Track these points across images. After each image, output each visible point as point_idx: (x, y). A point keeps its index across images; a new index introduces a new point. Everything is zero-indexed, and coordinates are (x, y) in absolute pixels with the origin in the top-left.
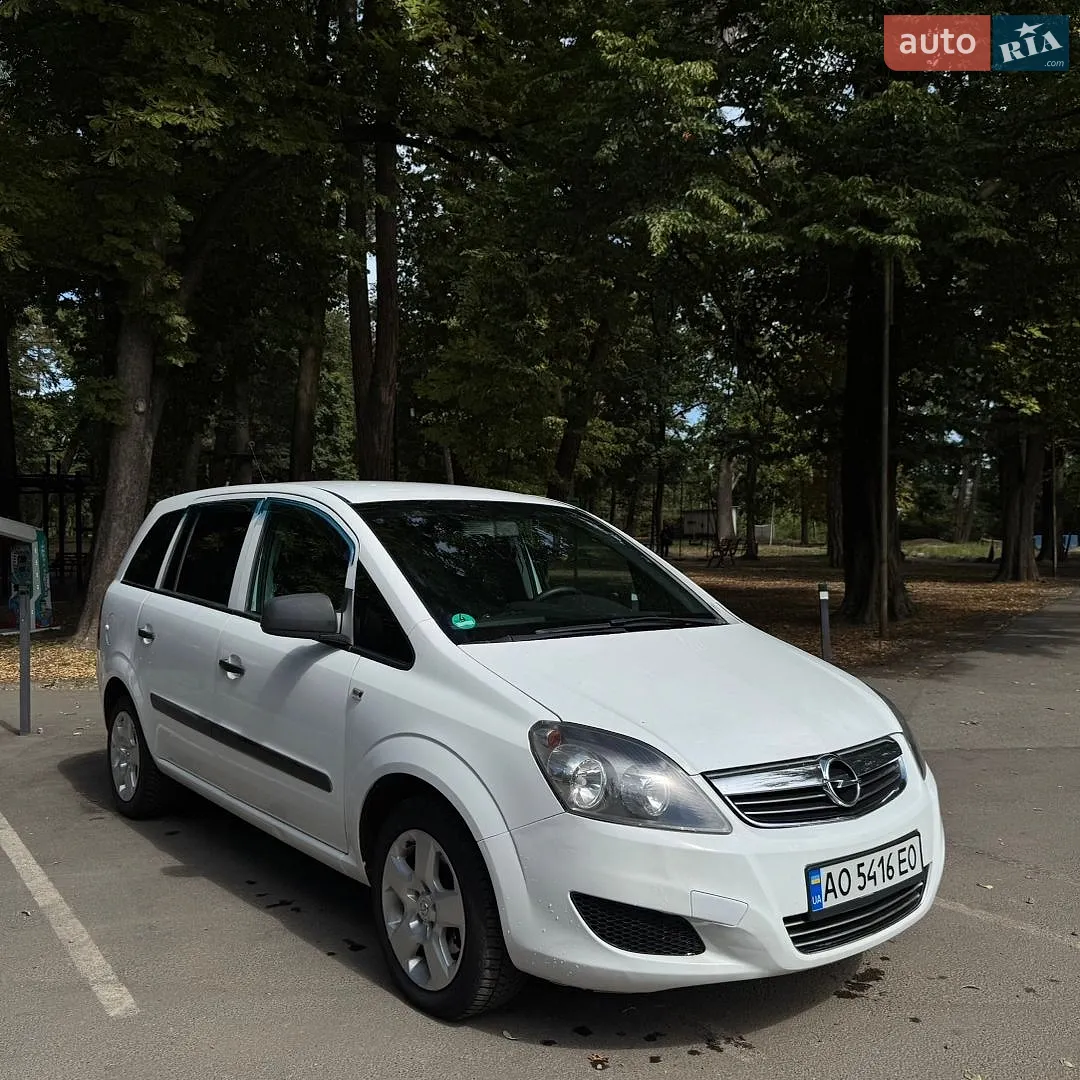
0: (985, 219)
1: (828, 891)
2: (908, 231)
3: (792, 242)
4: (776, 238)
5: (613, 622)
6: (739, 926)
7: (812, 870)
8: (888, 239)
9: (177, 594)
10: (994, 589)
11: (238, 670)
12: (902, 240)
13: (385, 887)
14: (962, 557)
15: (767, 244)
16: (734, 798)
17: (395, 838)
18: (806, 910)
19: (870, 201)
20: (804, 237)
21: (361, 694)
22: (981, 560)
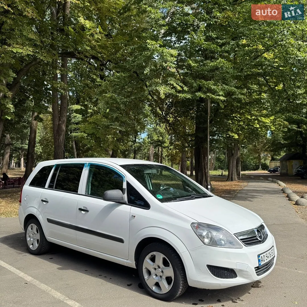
0: (240, 93)
1: (262, 261)
2: (222, 96)
3: (193, 96)
4: (189, 95)
5: (192, 196)
6: (246, 270)
7: (259, 256)
8: (218, 97)
9: (55, 189)
10: (228, 183)
11: (87, 211)
12: (222, 98)
13: (144, 267)
14: (214, 175)
15: (187, 97)
16: (241, 239)
17: (148, 254)
18: (258, 266)
19: (213, 87)
20: (196, 95)
21: (135, 217)
22: (219, 175)
